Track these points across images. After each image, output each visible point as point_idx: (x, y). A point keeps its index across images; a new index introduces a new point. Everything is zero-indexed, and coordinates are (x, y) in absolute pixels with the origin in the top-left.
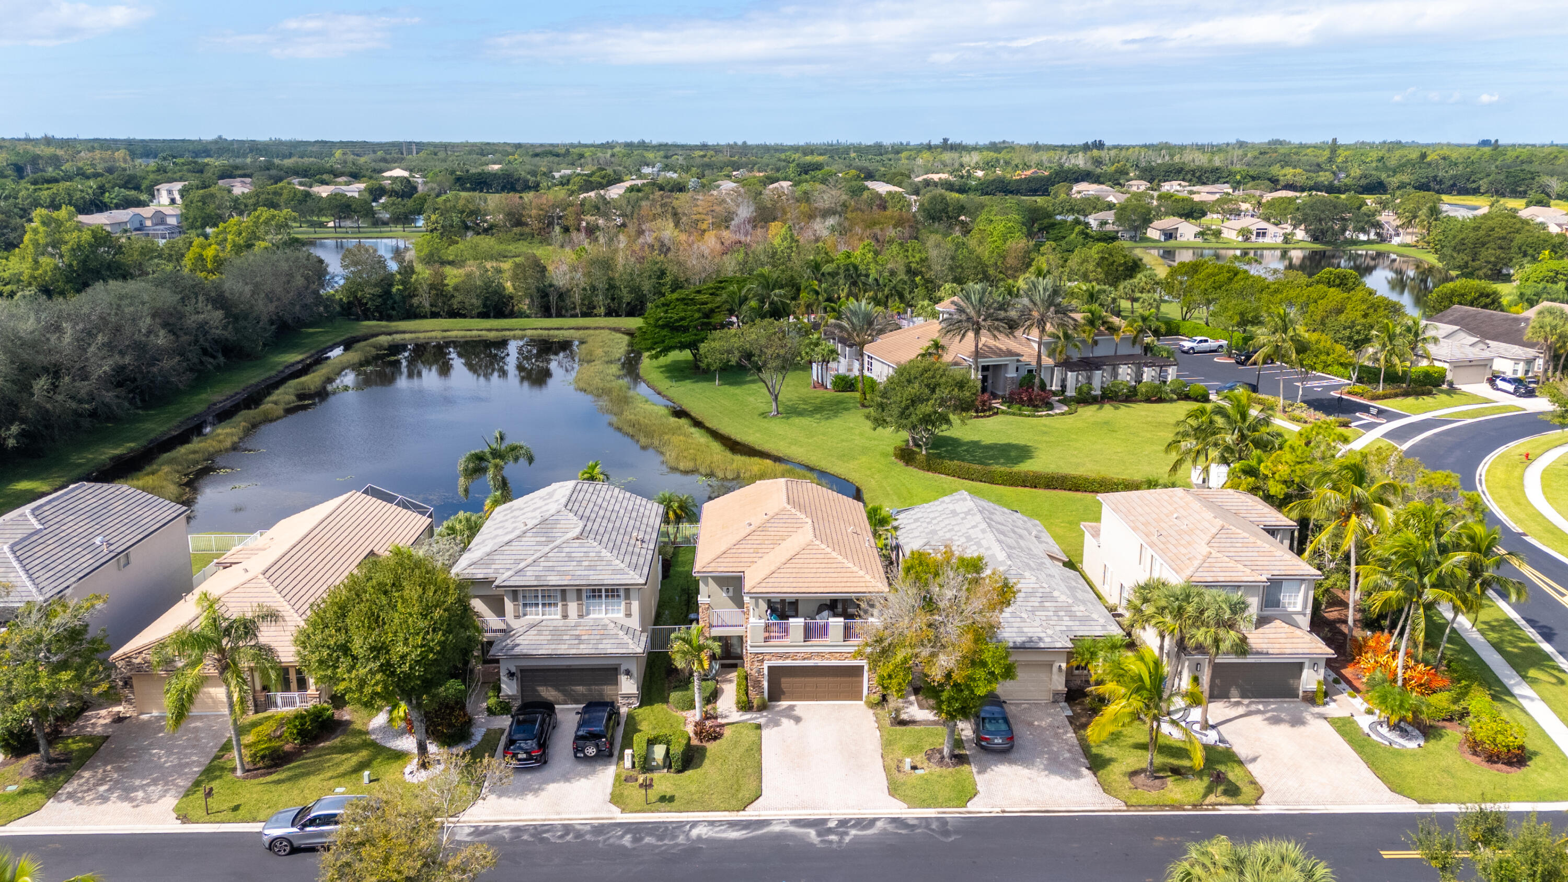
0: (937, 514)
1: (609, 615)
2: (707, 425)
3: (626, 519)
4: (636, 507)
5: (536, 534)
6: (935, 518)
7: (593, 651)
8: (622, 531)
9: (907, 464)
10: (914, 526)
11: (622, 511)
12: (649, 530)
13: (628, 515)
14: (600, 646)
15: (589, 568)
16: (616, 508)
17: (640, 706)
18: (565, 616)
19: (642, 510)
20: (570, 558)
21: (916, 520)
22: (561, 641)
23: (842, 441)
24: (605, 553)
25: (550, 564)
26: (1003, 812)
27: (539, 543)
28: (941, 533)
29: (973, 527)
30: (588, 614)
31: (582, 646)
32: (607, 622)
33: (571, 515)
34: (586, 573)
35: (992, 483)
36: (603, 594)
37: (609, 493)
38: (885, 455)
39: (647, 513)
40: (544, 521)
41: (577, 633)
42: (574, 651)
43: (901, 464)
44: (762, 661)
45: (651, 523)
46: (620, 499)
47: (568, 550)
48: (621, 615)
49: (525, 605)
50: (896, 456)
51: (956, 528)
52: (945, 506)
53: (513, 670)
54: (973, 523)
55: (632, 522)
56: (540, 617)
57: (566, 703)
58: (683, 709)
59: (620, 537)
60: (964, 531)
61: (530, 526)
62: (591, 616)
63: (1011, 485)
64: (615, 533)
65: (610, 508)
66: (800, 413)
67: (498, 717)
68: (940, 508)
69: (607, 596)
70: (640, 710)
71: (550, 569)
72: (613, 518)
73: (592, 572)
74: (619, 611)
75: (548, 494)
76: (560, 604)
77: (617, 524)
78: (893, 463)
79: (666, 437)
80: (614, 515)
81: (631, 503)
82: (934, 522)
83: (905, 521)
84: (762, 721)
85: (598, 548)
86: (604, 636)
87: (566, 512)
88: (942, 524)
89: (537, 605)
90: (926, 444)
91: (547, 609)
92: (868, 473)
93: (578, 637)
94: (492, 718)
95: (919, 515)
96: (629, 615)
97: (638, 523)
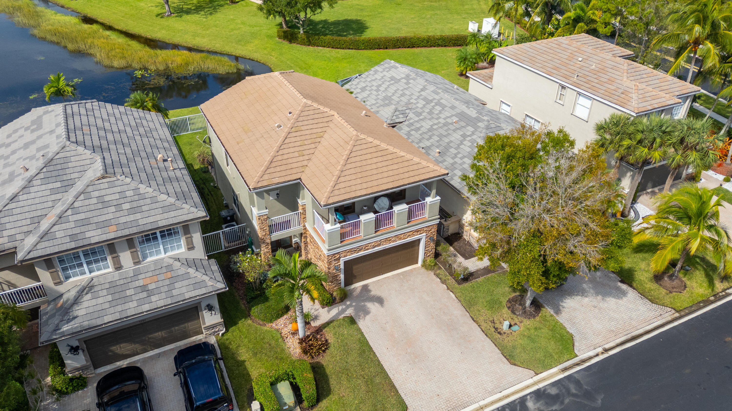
0: (379, 82)
1: (170, 254)
2: (117, 27)
3: (138, 138)
5: (46, 180)
6: (380, 86)
7: (169, 301)
8: (143, 154)
9: (290, 42)
11: (129, 130)
13: (136, 133)
14: (175, 292)
15: (133, 211)
17: (227, 330)
18: (118, 267)
19: (145, 123)
20: (105, 204)
21: (363, 89)
22: (126, 299)
23: (233, 30)
24: (143, 188)
25: (82, 216)
26: (606, 350)
27: (54, 191)
28: (395, 98)
30: (145, 257)
31: (154, 298)
32: (171, 261)
33: (81, 149)
34: (132, 218)
35: (358, 49)
36: (159, 235)
37: (104, 111)
38: (270, 37)
39: (152, 125)
40: (49, 163)
41: (141, 283)
42: (146, 307)
43: (286, 43)
44: (339, 259)
45: (162, 136)
46: (118, 115)
47: (96, 194)
48: (183, 250)
49: (65, 269)
50: (280, 37)
51: (407, 92)
52: (380, 74)
53: (75, 343)
54: (420, 87)
55: (146, 141)
56: (88, 276)
57: (145, 351)
58: (271, 321)
59: (146, 163)
60: (416, 94)
61: (33, 171)
62: (149, 259)
63: (371, 49)
64: (138, 159)
65: (115, 129)
66: (188, 12)
67: (73, 396)
68: (377, 77)
69: (163, 236)
70: (229, 335)
71: (85, 223)
73: (138, 216)
74: (179, 247)
75: (33, 123)
76: (109, 259)
77: (134, 147)
78: (279, 42)
79: (89, 41)
80: (124, 136)
81: (131, 117)
84: (350, 312)
85: (134, 185)
86: (174, 279)
87: (73, 146)
89: (81, 265)
90: (303, 26)
91: (94, 266)
92: (265, 52)
93: (144, 288)
94: (66, 399)
95: (363, 84)
96: (191, 247)
97: (151, 140)
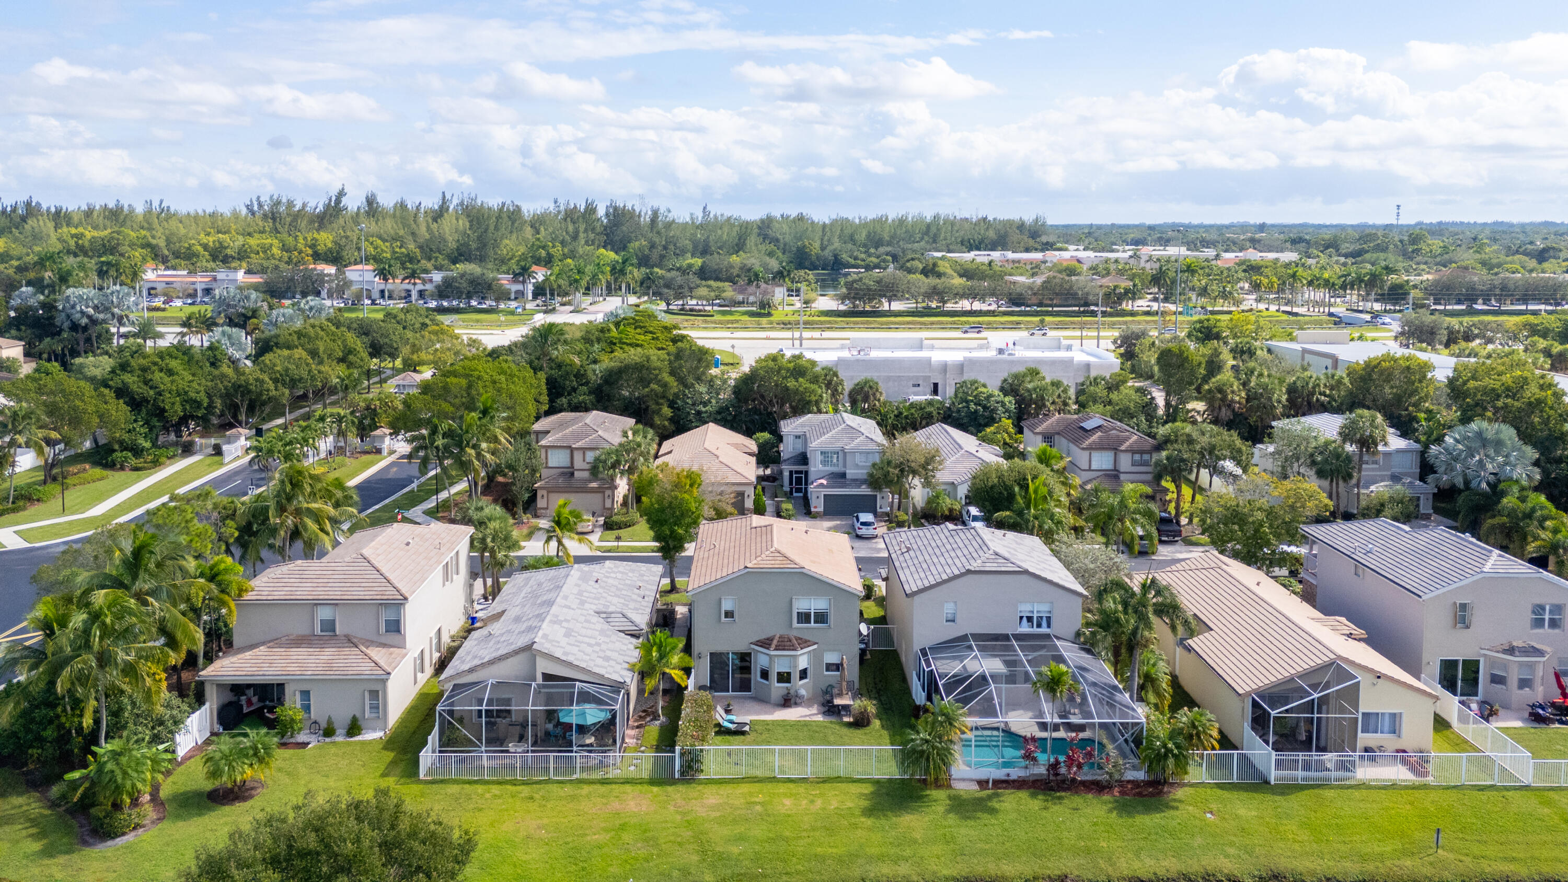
0: (583, 646)
3: (927, 557)
4: (928, 573)
6: (589, 645)
8: (922, 548)
10: (614, 655)
11: (935, 560)
12: (904, 565)
13: (929, 561)
16: (942, 559)
19: (922, 575)
21: (607, 659)
28: (599, 627)
29: (569, 608)
37: (959, 565)
39: (916, 576)
45: (907, 572)
46: (946, 568)
51: (582, 619)
52: (568, 649)
54: (565, 610)
55: (921, 558)
59: (920, 543)
60: (579, 611)
64: (926, 542)
65: (946, 555)
68: (575, 650)
72: (937, 550)
77: (929, 549)
80: (938, 553)
81: (935, 572)
82: (593, 641)
83: (618, 667)
88: (589, 632)
95: (600, 662)
97: (916, 562)
